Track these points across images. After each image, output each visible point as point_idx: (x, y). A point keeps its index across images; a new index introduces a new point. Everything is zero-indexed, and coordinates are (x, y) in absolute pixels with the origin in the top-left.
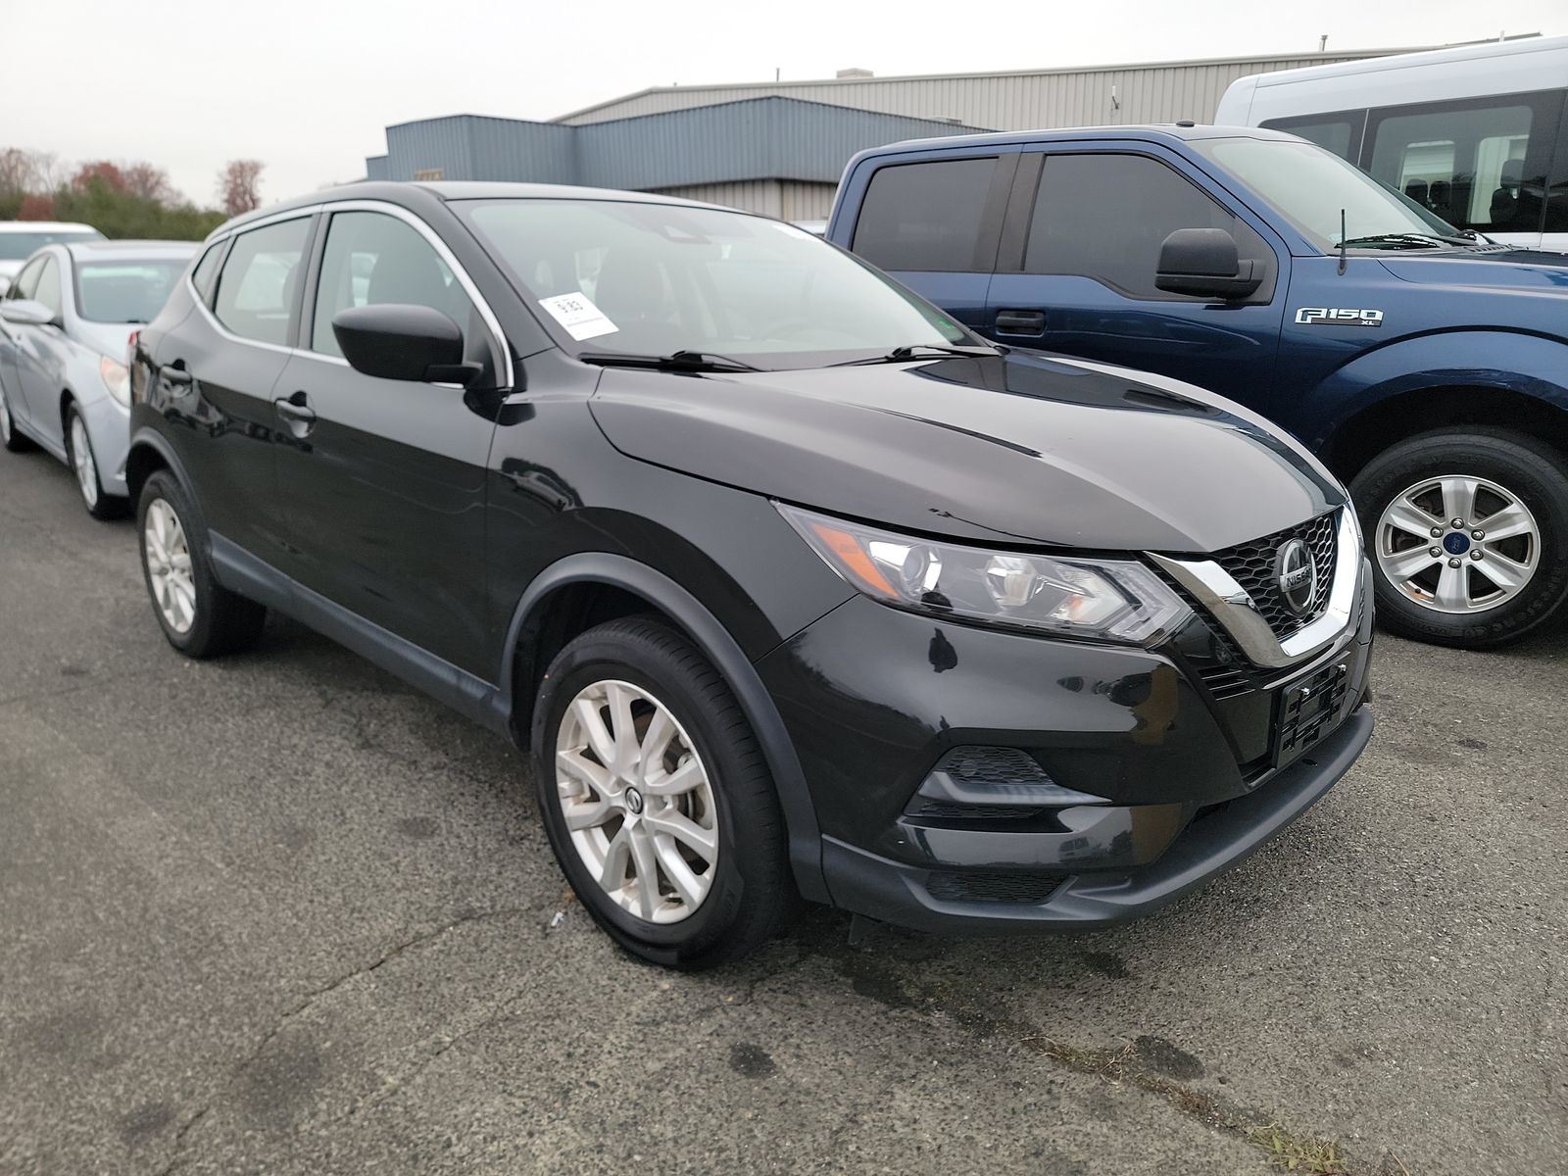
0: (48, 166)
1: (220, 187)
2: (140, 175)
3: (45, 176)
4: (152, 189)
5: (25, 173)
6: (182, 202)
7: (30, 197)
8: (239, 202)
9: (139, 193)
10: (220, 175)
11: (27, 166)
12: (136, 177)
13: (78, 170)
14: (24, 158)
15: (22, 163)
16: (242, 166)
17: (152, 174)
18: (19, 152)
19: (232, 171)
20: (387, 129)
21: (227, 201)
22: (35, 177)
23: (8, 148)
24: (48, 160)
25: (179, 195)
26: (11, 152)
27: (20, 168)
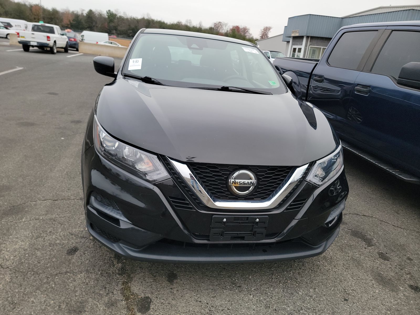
0: (226, 26)
1: (260, 33)
2: (244, 29)
3: (224, 29)
4: (246, 33)
5: (221, 27)
6: (251, 36)
7: (220, 33)
8: (264, 37)
9: (243, 34)
10: (261, 30)
11: (222, 26)
12: (243, 30)
13: (231, 27)
14: (222, 24)
15: (221, 25)
16: (267, 28)
17: (247, 29)
18: (221, 22)
19: (264, 29)
20: (289, 18)
21: (261, 37)
22: (222, 29)
23: (219, 22)
24: (226, 25)
25: (251, 35)
26: (220, 22)
27: (220, 26)
